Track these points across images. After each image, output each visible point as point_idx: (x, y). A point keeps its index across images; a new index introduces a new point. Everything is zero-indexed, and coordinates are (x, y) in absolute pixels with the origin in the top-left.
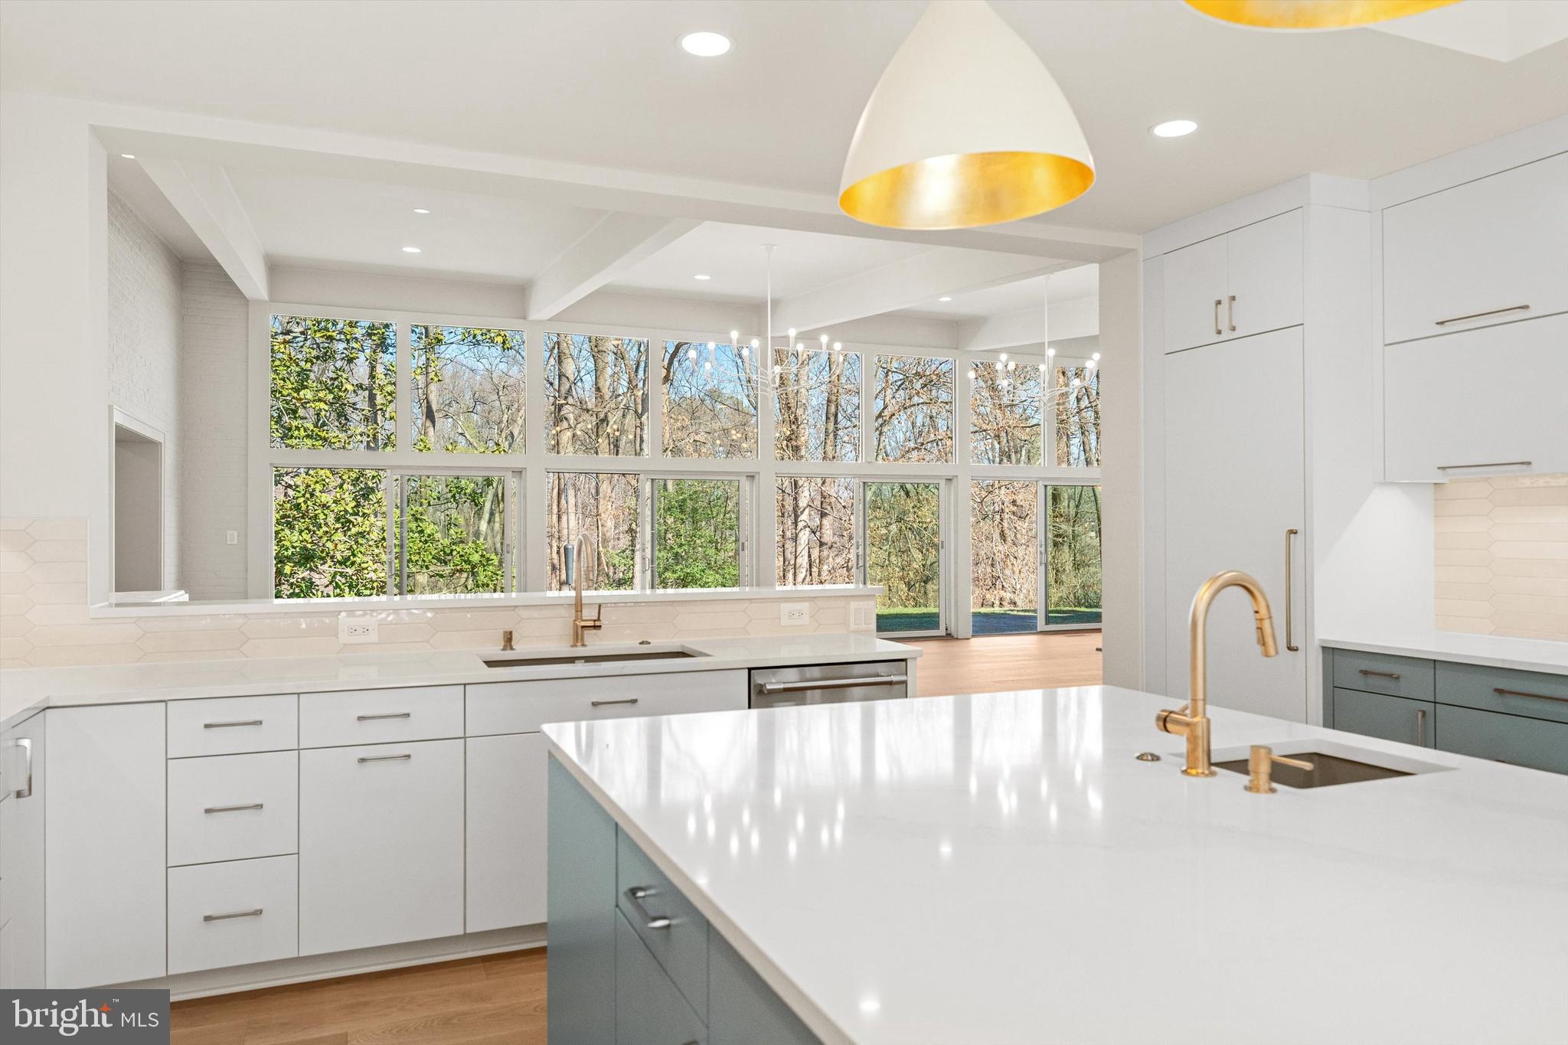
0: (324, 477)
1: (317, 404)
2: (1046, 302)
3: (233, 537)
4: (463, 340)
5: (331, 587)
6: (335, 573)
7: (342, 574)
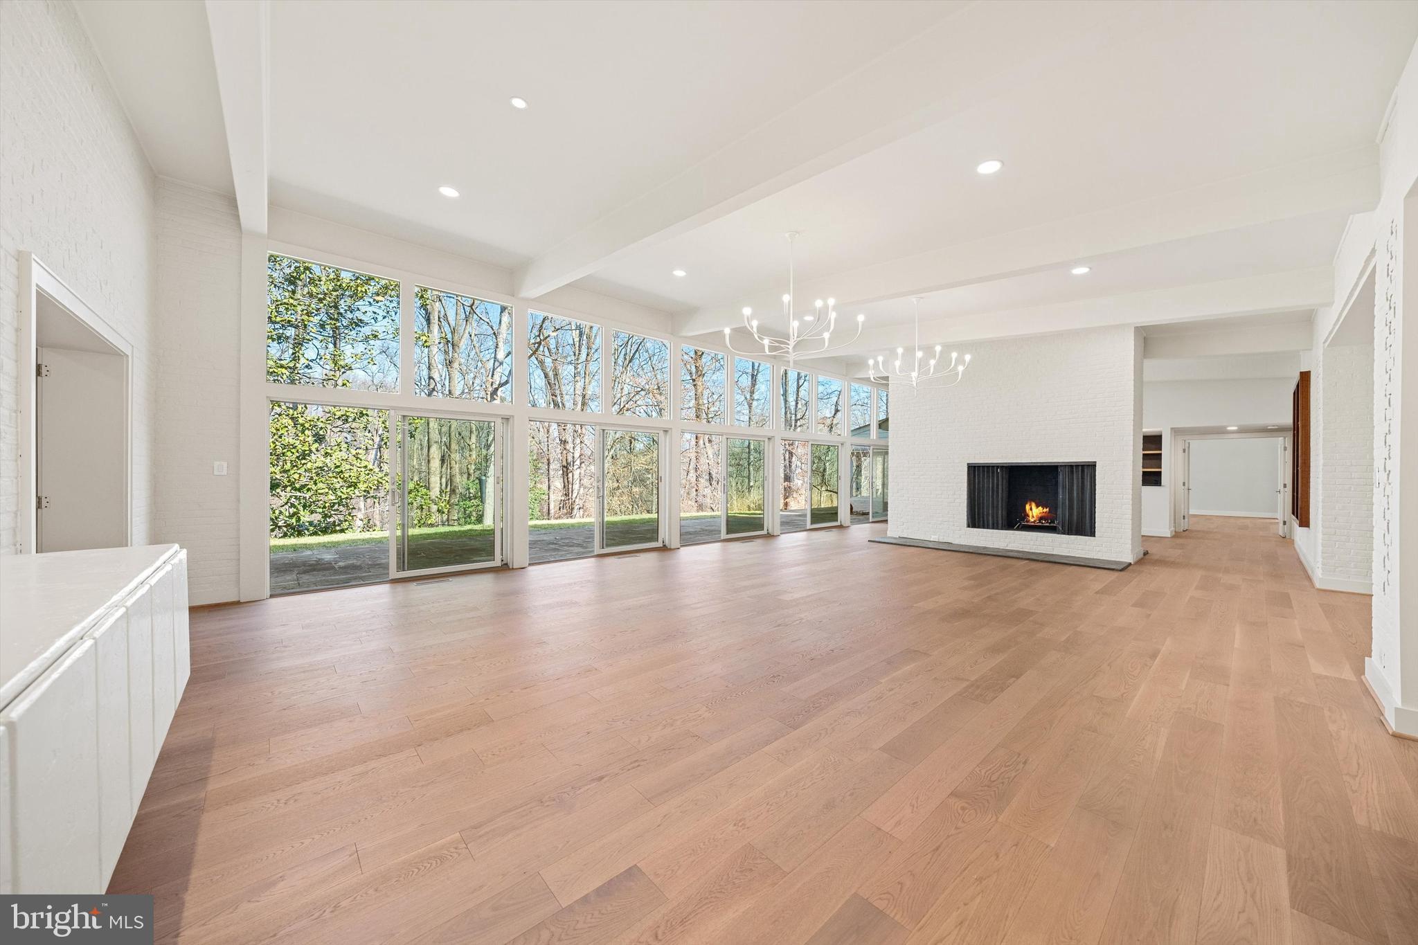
0: (287, 425)
1: (279, 369)
2: (917, 320)
3: (221, 468)
4: (394, 338)
5: (287, 507)
6: (291, 497)
7: (296, 498)
